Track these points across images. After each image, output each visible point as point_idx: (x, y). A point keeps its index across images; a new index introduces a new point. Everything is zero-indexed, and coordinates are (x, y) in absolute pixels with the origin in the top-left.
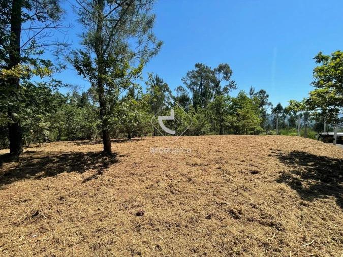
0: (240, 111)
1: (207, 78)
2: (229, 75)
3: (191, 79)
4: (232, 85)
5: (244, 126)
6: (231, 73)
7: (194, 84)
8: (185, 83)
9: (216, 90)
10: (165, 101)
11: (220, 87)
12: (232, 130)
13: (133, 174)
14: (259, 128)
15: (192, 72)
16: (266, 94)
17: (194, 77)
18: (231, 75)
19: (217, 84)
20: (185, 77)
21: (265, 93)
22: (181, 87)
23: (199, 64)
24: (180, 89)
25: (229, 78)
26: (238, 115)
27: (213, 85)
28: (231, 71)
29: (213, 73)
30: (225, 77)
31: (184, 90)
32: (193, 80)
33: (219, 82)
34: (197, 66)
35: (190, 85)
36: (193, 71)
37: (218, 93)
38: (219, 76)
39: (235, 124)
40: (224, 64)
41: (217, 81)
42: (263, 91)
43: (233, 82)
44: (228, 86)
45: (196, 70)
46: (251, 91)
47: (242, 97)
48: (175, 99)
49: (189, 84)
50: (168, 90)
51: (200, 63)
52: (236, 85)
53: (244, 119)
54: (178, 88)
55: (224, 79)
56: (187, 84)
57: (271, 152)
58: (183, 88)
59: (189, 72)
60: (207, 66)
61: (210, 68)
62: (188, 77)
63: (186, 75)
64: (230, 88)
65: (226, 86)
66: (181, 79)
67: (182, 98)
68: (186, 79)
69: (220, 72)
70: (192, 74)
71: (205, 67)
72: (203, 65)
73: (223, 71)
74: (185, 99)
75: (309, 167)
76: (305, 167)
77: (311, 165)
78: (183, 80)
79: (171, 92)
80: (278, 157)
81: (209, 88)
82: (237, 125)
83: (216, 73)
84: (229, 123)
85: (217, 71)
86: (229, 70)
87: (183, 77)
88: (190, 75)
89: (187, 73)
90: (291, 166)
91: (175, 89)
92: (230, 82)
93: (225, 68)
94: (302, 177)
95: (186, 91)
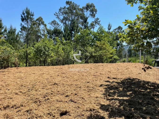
0: (98, 43)
2: (95, 13)
3: (63, 14)
4: (97, 22)
5: (101, 56)
6: (96, 11)
7: (65, 19)
8: (58, 17)
9: (85, 25)
11: (88, 23)
15: (63, 9)
17: (66, 13)
18: (96, 13)
19: (85, 20)
20: (57, 13)
24: (54, 22)
25: (94, 15)
26: (97, 46)
27: (82, 21)
28: (96, 9)
29: (82, 10)
30: (91, 15)
31: (58, 24)
32: (64, 15)
33: (87, 18)
34: (67, 3)
36: (65, 8)
37: (86, 27)
38: (87, 13)
39: (94, 54)
40: (90, 4)
41: (85, 18)
42: (120, 27)
43: (98, 19)
44: (94, 22)
46: (109, 27)
48: (49, 32)
49: (62, 19)
50: (43, 23)
51: (70, 1)
52: (100, 21)
53: (101, 50)
54: (52, 22)
56: (59, 18)
57: (106, 81)
58: (56, 23)
59: (61, 8)
60: (76, 4)
61: (79, 6)
62: (60, 12)
63: (59, 10)
64: (96, 24)
65: (92, 22)
66: (54, 14)
67: (55, 31)
68: (58, 14)
69: (87, 10)
70: (64, 10)
71: (75, 5)
72: (72, 2)
73: (89, 10)
74: (57, 32)
75: (125, 98)
76: (121, 98)
77: (129, 95)
78: (56, 14)
79: (46, 26)
80: (106, 87)
81: (76, 23)
82: (95, 55)
83: (84, 11)
84: (89, 53)
85: (85, 9)
86: (94, 9)
87: (56, 12)
88: (62, 11)
89: (59, 9)
90: (110, 98)
91: (49, 23)
92: (95, 19)
93: (91, 7)
94: (109, 114)
95: (59, 25)
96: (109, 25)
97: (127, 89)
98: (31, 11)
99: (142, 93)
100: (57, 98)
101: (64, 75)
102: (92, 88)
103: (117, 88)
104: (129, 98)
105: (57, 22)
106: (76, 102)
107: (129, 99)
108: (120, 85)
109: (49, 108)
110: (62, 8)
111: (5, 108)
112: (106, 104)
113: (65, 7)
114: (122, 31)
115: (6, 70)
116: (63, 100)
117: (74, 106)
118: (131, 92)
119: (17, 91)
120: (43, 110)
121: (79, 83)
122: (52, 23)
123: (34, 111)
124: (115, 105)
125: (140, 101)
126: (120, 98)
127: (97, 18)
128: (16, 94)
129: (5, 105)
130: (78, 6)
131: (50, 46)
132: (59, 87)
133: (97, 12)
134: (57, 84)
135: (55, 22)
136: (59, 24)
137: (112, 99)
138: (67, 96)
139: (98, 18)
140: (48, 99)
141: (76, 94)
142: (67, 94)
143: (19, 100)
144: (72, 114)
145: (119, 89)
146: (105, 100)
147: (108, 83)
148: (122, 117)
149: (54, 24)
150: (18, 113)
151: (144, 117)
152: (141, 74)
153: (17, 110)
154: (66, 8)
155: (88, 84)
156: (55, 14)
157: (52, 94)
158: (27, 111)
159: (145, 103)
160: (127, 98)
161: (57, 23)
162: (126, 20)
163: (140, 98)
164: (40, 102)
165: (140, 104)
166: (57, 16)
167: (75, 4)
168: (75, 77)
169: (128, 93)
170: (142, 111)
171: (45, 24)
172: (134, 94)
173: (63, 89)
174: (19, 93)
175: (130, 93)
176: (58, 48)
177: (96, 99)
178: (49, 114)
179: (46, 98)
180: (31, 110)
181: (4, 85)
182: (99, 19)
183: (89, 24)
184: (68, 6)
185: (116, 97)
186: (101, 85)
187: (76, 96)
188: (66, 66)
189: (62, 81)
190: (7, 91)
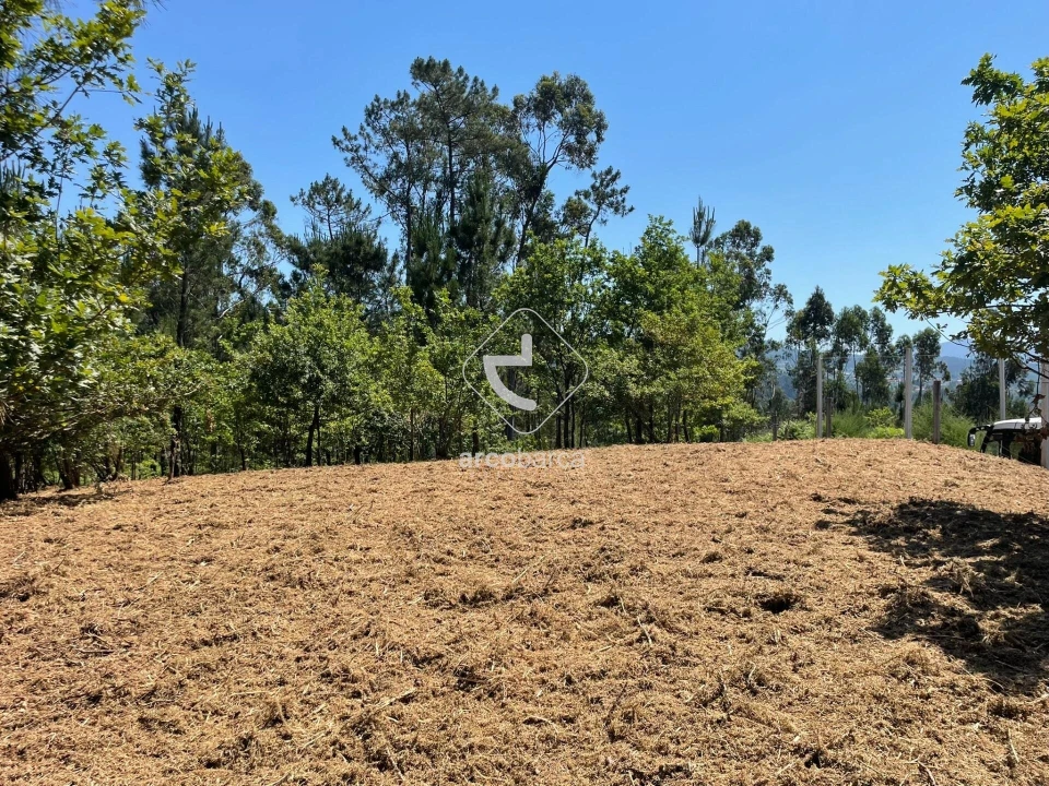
0: (652, 322)
1: (476, 146)
2: (591, 137)
4: (606, 193)
5: (676, 398)
6: (600, 127)
7: (412, 172)
8: (357, 161)
9: (529, 213)
10: (233, 262)
11: (549, 198)
12: (617, 427)
13: (95, 699)
14: (740, 410)
15: (393, 106)
16: (763, 243)
17: (409, 134)
18: (600, 139)
19: (533, 184)
20: (354, 131)
21: (757, 236)
22: (331, 183)
23: (431, 66)
24: (325, 193)
25: (590, 153)
26: (648, 343)
27: (510, 183)
28: (600, 116)
29: (510, 120)
30: (569, 149)
31: (352, 205)
32: (401, 148)
33: (544, 170)
34: (423, 70)
35: (388, 176)
36: (402, 100)
37: (541, 227)
38: (544, 140)
39: (634, 391)
40: (563, 79)
41: (531, 170)
42: (747, 226)
43: (612, 176)
44: (587, 195)
45: (415, 96)
46: (698, 224)
47: (660, 255)
48: (302, 255)
49: (379, 172)
50: (253, 197)
51: (439, 59)
52: (625, 191)
53: (674, 366)
54: (316, 189)
55: (565, 159)
56: (366, 168)
57: (822, 511)
58: (344, 194)
59: (377, 100)
60: (476, 80)
61: (495, 90)
62: (374, 128)
63: (363, 117)
64: (600, 205)
65: (577, 193)
66: (334, 139)
67: (345, 248)
68: (361, 141)
69: (544, 120)
70: (399, 117)
71: (470, 84)
72: (454, 68)
73: (559, 117)
74: (358, 252)
77: (992, 550)
78: (347, 143)
79: (274, 214)
80: (853, 528)
81: (493, 200)
82: (643, 394)
83: (525, 121)
84: (604, 382)
85: (529, 110)
86: (589, 110)
87: (344, 130)
88: (384, 122)
89: (367, 110)
91: (296, 194)
92: (594, 175)
93: (570, 102)
95: (363, 208)
96: (701, 215)
104: (1003, 557)
105: (347, 191)
107: (1008, 560)
110: (386, 102)
111: (474, 603)
113: (406, 95)
114: (758, 250)
115: (119, 486)
116: (712, 571)
118: (996, 541)
122: (310, 197)
127: (609, 172)
130: (490, 92)
131: (345, 342)
133: (605, 134)
134: (590, 523)
135: (334, 188)
136: (358, 203)
138: (711, 559)
139: (614, 173)
147: (847, 518)
149: (328, 204)
152: (957, 486)
154: (410, 101)
156: (340, 137)
160: (997, 558)
161: (349, 196)
166: (349, 155)
167: (471, 79)
169: (985, 546)
171: (266, 203)
182: (618, 174)
183: (556, 208)
184: (420, 91)
186: (822, 525)
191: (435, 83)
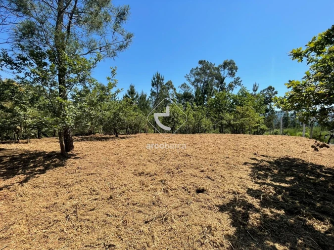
0: (239, 108)
1: (211, 75)
2: (234, 71)
3: (195, 76)
4: (237, 82)
5: (242, 125)
6: (236, 69)
7: (197, 81)
8: (189, 80)
9: (221, 87)
10: (169, 98)
11: (225, 84)
14: (263, 127)
15: (195, 69)
16: (275, 90)
17: (198, 74)
18: (236, 71)
19: (222, 81)
20: (188, 75)
21: (273, 89)
22: (185, 84)
23: (202, 61)
25: (234, 74)
26: (237, 112)
27: (217, 81)
28: (237, 67)
29: (218, 69)
30: (230, 74)
31: (188, 87)
32: (196, 77)
33: (224, 78)
34: (200, 62)
36: (197, 68)
37: (222, 89)
38: (224, 73)
39: (232, 123)
40: (229, 61)
41: (221, 78)
42: (271, 87)
43: (238, 78)
44: (233, 82)
45: (199, 67)
46: (254, 87)
48: (178, 96)
49: (193, 81)
50: (172, 87)
52: (241, 81)
53: (242, 117)
54: (182, 85)
55: (229, 76)
57: (251, 159)
59: (193, 69)
61: (214, 64)
62: (192, 74)
63: (190, 72)
64: (235, 84)
65: (231, 82)
66: (185, 76)
67: (185, 95)
69: (225, 69)
70: (196, 71)
72: (206, 61)
73: (228, 68)
75: (283, 185)
76: (278, 184)
77: (288, 181)
78: (187, 77)
79: (175, 90)
80: (253, 166)
81: (210, 85)
83: (221, 70)
84: (227, 121)
85: (221, 67)
86: (234, 66)
88: (194, 72)
90: (259, 181)
91: (179, 86)
92: (234, 79)
93: (230, 65)
94: (261, 202)
95: (190, 88)
96: (255, 85)
97: (285, 173)
98: (162, 75)
99: (312, 181)
100: (191, 172)
101: (196, 146)
102: (233, 166)
103: (269, 169)
104: (289, 185)
106: (213, 180)
107: (289, 187)
108: (274, 166)
109: (183, 182)
111: (140, 175)
112: (255, 189)
114: (274, 92)
115: (137, 135)
116: (198, 175)
117: (212, 184)
118: (293, 178)
119: (150, 159)
120: (176, 182)
121: (216, 158)
123: (169, 182)
124: (269, 191)
125: (309, 192)
126: (275, 184)
128: (149, 161)
129: (141, 171)
132: (191, 159)
133: (237, 70)
134: (189, 156)
137: (264, 184)
138: (202, 171)
140: (182, 171)
141: (213, 171)
142: (202, 169)
143: (152, 168)
144: (210, 194)
145: (273, 171)
146: (253, 183)
147: (256, 162)
148: (280, 210)
149: (184, 87)
150: (152, 181)
151: (319, 217)
153: (151, 178)
155: (228, 159)
157: (185, 166)
158: (162, 181)
159: (319, 197)
160: (287, 185)
162: (290, 81)
163: (309, 188)
164: (173, 173)
165: (310, 196)
166: (187, 79)
167: (209, 63)
168: (210, 149)
169: (288, 179)
170: (314, 208)
171: (174, 88)
172: (298, 181)
173: (197, 162)
174: (152, 161)
175: (290, 178)
176: (188, 114)
177: (240, 180)
178: (184, 188)
179: (179, 170)
180: (165, 181)
181: (137, 150)
182: (240, 78)
184: (200, 66)
185: (268, 181)
186: (245, 164)
187: (213, 172)
188: (197, 135)
189: (194, 153)
190: (140, 157)
191: (203, 64)
